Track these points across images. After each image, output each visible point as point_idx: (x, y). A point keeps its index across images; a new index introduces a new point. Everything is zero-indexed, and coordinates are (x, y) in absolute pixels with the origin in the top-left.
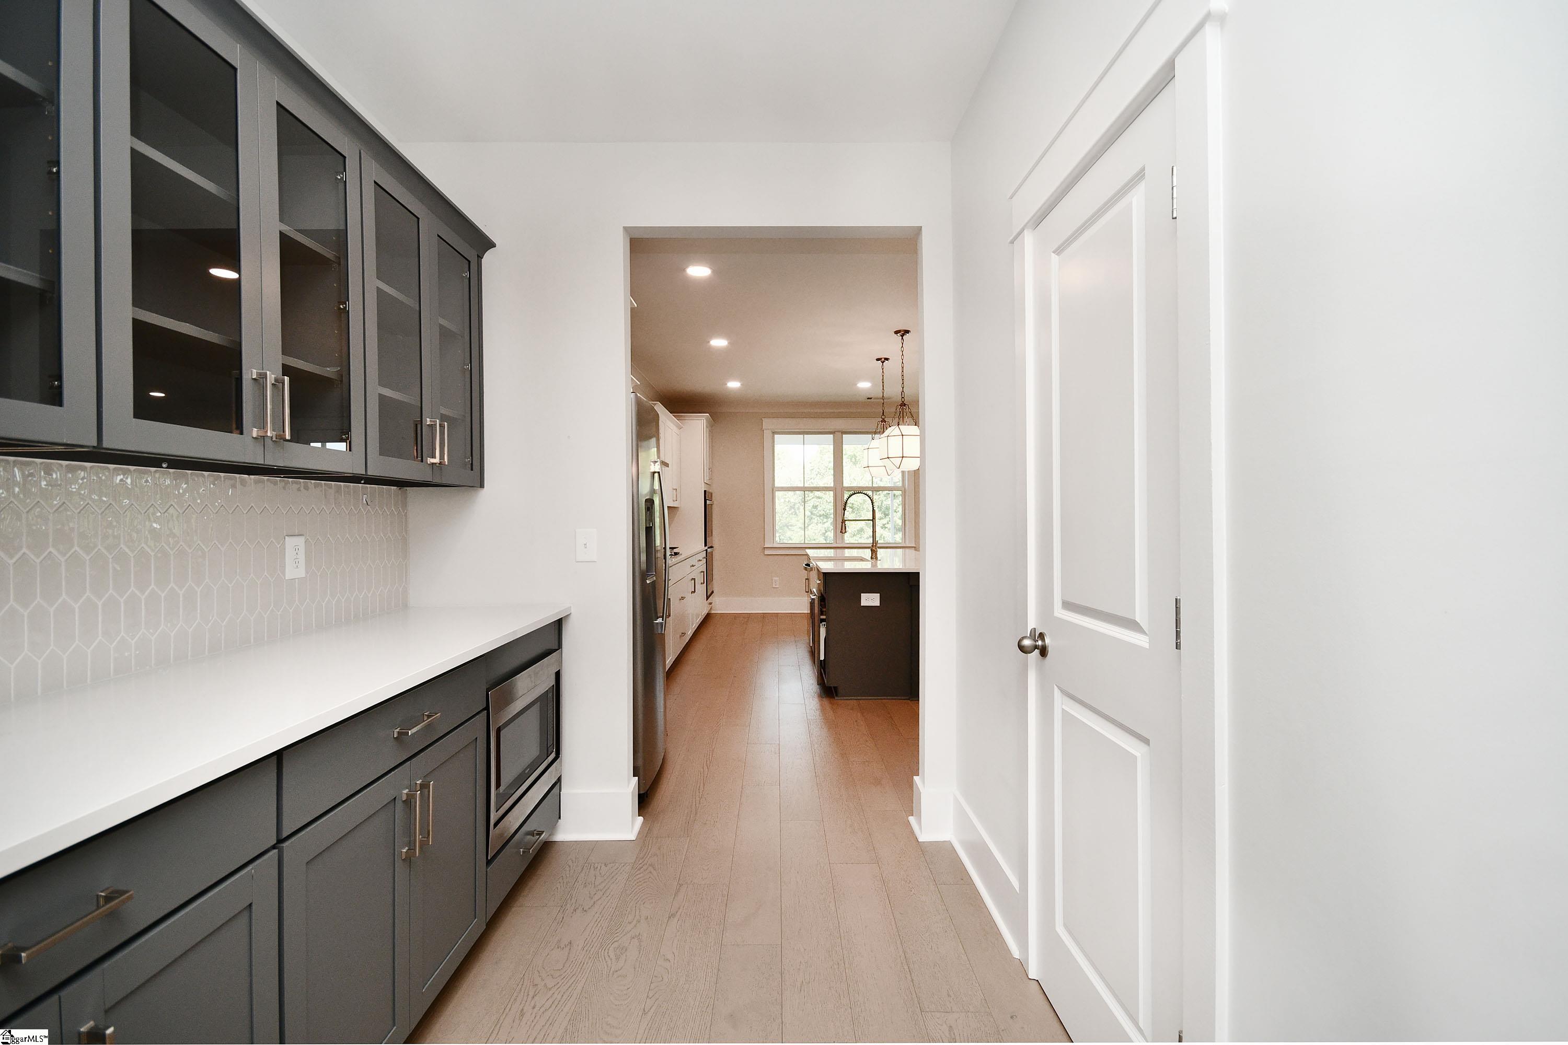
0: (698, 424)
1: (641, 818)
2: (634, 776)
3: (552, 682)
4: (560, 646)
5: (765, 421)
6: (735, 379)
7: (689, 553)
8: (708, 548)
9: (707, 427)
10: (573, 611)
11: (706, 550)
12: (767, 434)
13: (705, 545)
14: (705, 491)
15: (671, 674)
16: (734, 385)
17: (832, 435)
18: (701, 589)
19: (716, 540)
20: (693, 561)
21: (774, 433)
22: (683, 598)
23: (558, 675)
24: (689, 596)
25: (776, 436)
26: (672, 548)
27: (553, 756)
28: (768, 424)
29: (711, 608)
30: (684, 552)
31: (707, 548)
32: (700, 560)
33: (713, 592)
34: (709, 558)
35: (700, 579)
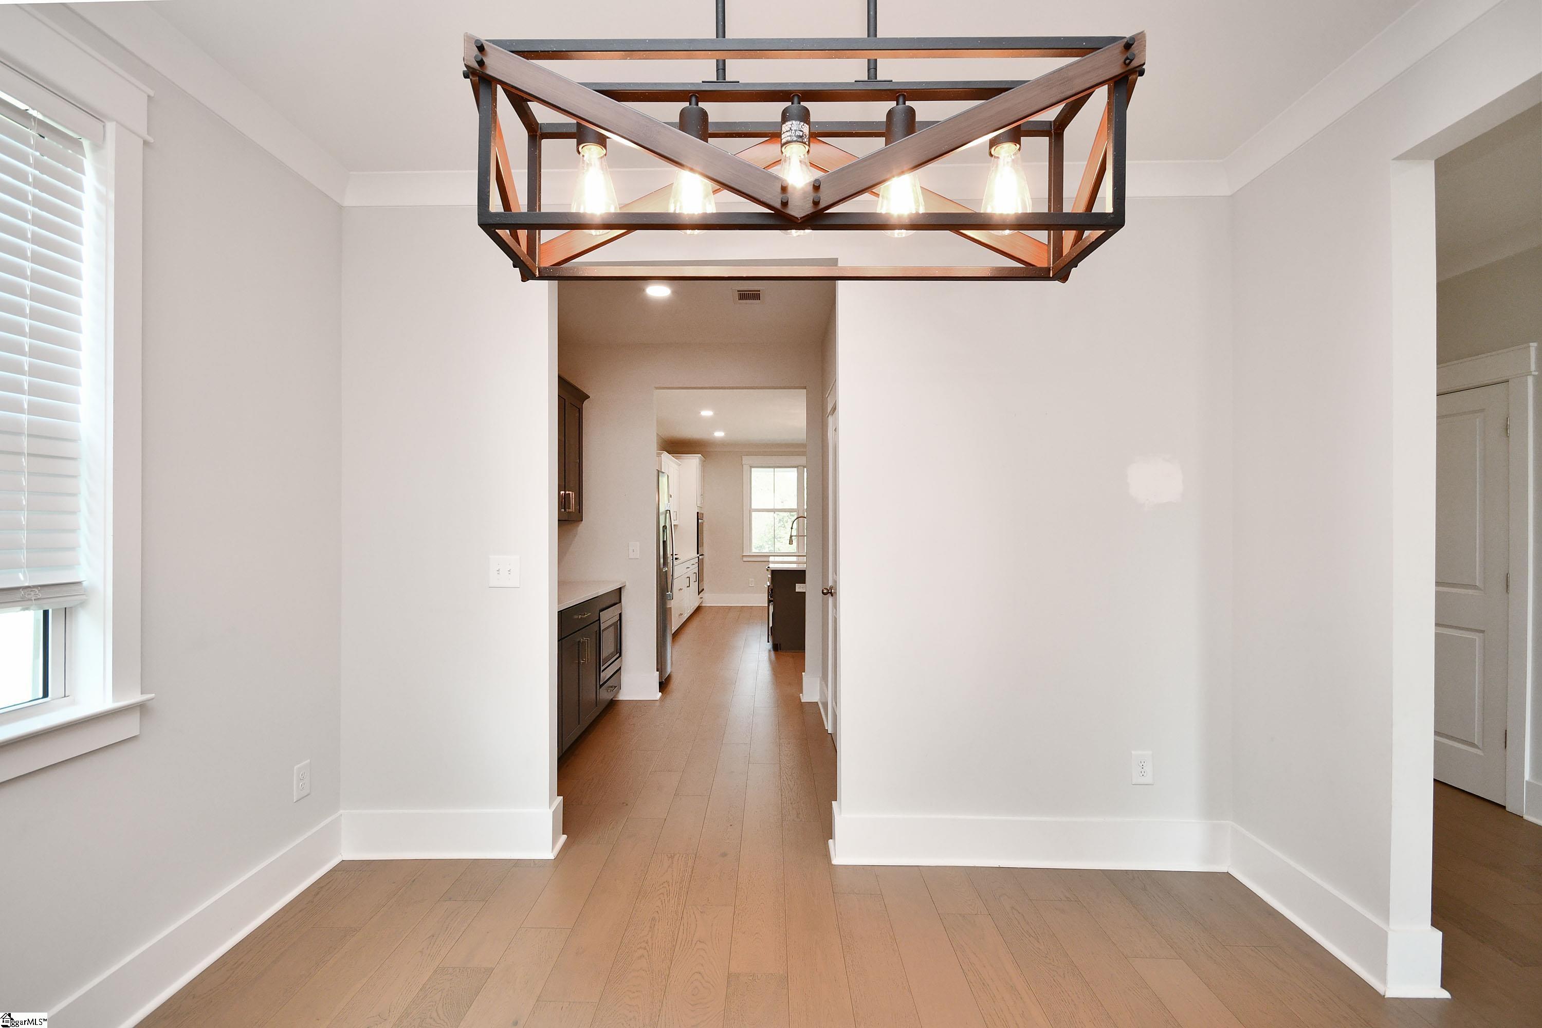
0: (693, 462)
1: (660, 693)
2: (657, 671)
3: (617, 618)
4: (620, 601)
5: (744, 458)
6: (720, 430)
7: (686, 559)
8: (700, 555)
9: (699, 464)
10: (627, 584)
11: (698, 557)
12: (746, 468)
13: (698, 553)
14: (698, 513)
15: (676, 635)
16: (719, 434)
17: (796, 469)
18: (694, 586)
19: (706, 549)
20: (688, 564)
21: (751, 467)
22: (681, 589)
23: (620, 614)
24: (685, 589)
25: (752, 469)
26: (676, 555)
27: (618, 655)
28: (746, 460)
29: (702, 602)
30: (682, 558)
31: (698, 555)
32: (694, 564)
33: (703, 590)
34: (700, 563)
35: (693, 578)
